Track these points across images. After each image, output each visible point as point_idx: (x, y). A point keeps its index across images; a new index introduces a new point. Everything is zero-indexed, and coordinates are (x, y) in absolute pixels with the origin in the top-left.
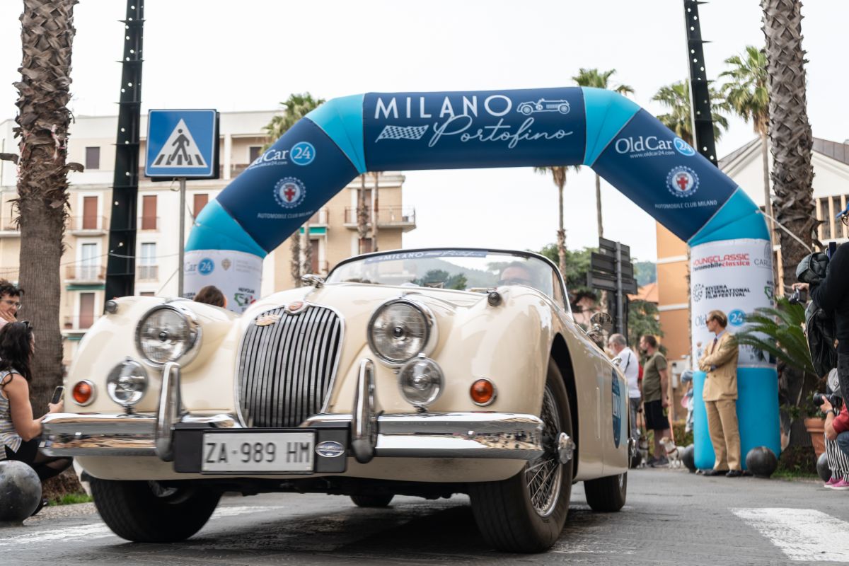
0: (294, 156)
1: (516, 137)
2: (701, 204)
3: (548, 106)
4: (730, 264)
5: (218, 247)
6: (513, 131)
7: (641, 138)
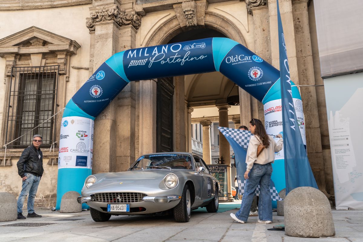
0: (97, 77)
1: (183, 60)
2: (264, 83)
3: (196, 46)
4: (278, 111)
5: (70, 116)
6: (182, 58)
7: (237, 56)
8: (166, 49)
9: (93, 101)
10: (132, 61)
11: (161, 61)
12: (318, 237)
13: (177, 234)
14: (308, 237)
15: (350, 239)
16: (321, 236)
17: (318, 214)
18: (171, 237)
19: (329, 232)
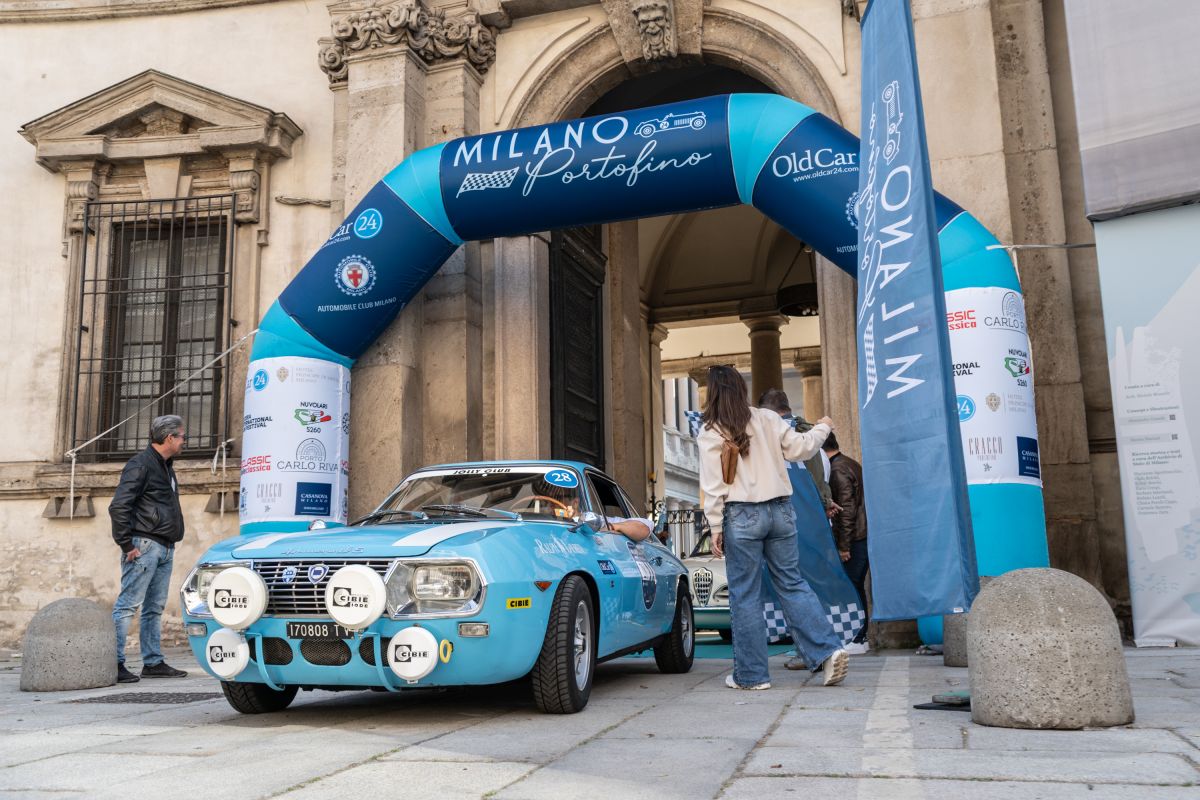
8: (577, 132)
9: (346, 307)
10: (469, 176)
11: (563, 173)
12: (1080, 729)
13: (625, 721)
14: (1045, 728)
15: (1183, 732)
16: (1087, 725)
17: (1077, 654)
18: (605, 731)
19: (1115, 713)
